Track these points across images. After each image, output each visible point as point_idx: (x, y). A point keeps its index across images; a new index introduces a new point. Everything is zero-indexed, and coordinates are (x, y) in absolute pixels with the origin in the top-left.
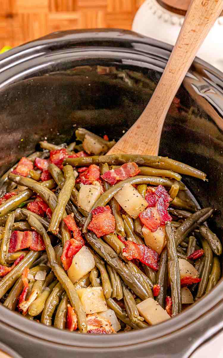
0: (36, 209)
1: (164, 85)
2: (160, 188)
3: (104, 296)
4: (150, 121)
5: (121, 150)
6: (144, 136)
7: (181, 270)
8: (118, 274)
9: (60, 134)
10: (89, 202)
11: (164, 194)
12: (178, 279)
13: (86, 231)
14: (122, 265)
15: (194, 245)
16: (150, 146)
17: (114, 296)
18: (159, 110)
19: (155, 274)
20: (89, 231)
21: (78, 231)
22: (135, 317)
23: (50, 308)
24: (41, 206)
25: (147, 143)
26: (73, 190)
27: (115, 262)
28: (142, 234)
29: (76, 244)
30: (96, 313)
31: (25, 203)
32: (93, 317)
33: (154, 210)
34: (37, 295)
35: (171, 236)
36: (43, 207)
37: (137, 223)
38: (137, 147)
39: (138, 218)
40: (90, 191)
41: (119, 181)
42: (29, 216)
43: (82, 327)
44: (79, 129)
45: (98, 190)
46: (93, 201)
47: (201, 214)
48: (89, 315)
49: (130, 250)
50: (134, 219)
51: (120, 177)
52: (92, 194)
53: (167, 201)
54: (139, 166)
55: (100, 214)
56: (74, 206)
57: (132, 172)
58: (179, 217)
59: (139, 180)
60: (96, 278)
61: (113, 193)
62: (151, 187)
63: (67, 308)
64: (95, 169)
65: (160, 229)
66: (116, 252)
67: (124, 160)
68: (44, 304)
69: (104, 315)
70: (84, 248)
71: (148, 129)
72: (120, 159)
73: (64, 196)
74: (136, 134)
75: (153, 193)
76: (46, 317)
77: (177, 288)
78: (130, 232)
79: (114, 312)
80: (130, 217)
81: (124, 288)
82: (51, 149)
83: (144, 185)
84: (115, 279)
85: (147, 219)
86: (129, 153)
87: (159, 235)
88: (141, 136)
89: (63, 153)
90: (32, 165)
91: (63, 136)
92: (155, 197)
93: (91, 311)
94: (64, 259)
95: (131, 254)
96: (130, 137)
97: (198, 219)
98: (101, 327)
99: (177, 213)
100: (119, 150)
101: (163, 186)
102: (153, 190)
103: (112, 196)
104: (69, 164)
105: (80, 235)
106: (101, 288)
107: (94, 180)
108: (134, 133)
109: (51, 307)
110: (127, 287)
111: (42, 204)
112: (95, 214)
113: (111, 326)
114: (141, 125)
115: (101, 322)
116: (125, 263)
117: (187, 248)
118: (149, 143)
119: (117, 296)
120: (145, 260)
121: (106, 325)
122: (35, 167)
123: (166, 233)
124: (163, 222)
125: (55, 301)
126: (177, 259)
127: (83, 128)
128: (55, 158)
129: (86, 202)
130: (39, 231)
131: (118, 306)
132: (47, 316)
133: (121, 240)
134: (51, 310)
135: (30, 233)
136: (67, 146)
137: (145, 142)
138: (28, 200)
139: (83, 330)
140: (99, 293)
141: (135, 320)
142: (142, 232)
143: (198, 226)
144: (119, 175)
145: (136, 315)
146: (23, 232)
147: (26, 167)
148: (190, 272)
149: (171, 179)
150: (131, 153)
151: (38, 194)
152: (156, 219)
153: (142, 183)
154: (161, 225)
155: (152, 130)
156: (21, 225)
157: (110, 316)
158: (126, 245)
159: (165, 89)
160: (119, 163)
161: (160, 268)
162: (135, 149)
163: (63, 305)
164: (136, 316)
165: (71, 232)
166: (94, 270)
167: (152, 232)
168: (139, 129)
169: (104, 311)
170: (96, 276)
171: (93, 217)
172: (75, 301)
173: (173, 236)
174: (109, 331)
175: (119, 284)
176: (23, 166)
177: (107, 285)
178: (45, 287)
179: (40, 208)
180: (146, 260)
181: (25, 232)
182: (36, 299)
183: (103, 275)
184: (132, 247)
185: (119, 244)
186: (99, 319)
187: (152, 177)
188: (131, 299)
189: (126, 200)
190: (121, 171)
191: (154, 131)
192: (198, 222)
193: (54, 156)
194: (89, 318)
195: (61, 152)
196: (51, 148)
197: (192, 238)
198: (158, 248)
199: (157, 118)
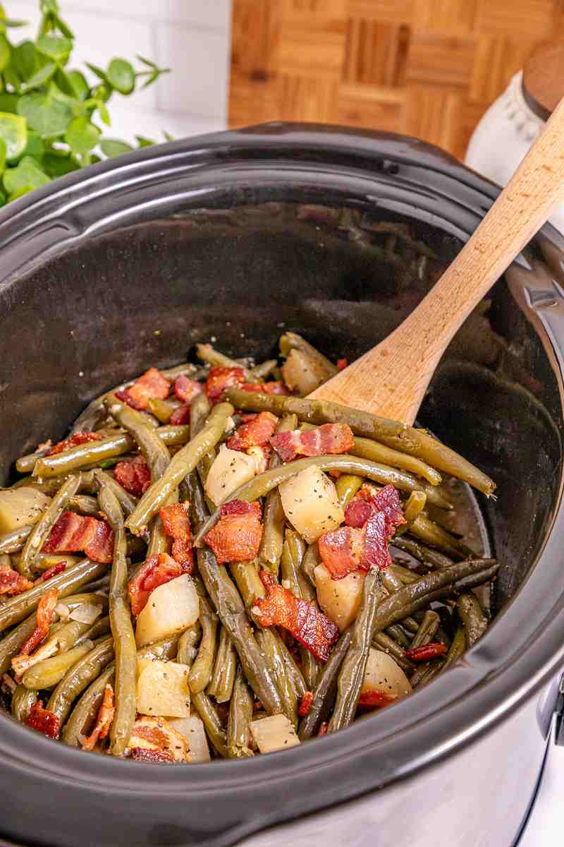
0: (129, 477)
1: (458, 275)
2: (388, 492)
3: (189, 684)
4: (410, 346)
5: (337, 395)
6: (390, 373)
7: (368, 674)
8: (234, 650)
9: (247, 337)
10: (224, 486)
11: (391, 507)
12: (355, 692)
13: (200, 545)
14: (248, 631)
15: (431, 631)
16: (398, 398)
17: (212, 691)
18: (435, 325)
19: (319, 670)
20: (207, 547)
21: (185, 540)
22: (236, 746)
23: (74, 683)
24: (138, 474)
25: (392, 391)
26: (207, 455)
27: (234, 624)
28: (314, 579)
29: (167, 565)
30: (162, 716)
31: (112, 460)
32: (152, 724)
33: (357, 536)
34: (56, 649)
35: (370, 599)
36: (140, 478)
37: (310, 554)
38: (370, 394)
39: (316, 543)
40: (232, 464)
41: (299, 457)
42: (104, 488)
43: (117, 736)
44: (288, 333)
45: (247, 464)
46: (231, 487)
47: (469, 568)
48: (146, 718)
49: (273, 604)
50: (309, 543)
51: (305, 450)
52: (234, 471)
53: (393, 522)
54: (355, 435)
55: (235, 515)
56: (200, 489)
57: (337, 444)
58: (425, 563)
59: (345, 463)
60: (189, 646)
61: (278, 480)
62: (373, 485)
63: (104, 691)
64: (267, 422)
65: (355, 577)
66: (244, 602)
67: (332, 416)
68: (65, 670)
69: (179, 725)
70: (184, 578)
71: (403, 361)
72: (325, 411)
73: (183, 465)
74: (375, 367)
75: (371, 500)
76: (59, 698)
77: (346, 709)
78: (292, 567)
79: (202, 725)
80: (299, 536)
81: (239, 681)
82: (215, 363)
83: (355, 478)
84: (225, 658)
85: (333, 551)
86: (352, 405)
87: (347, 590)
88: (384, 372)
89: (235, 376)
90: (166, 387)
91: (251, 341)
92: (370, 507)
93: (150, 709)
94: (134, 589)
95: (272, 614)
96: (362, 371)
97: (459, 579)
98: (166, 748)
99: (423, 554)
100: (333, 392)
101: (396, 488)
102: (373, 491)
103: (275, 484)
104: (230, 402)
105: (188, 550)
106: (187, 668)
107: (254, 443)
108: (373, 363)
109: (76, 681)
110: (245, 681)
111: (139, 470)
112: (226, 513)
113: (188, 752)
114: (389, 350)
115: (168, 739)
116: (254, 629)
117: (416, 632)
118: (398, 393)
119: (219, 693)
120: (303, 633)
121: (177, 748)
122: (172, 395)
123: (363, 589)
124: (364, 564)
125: (87, 671)
126: (367, 648)
127: (297, 333)
128: (215, 384)
129: (220, 484)
130: (111, 522)
131: (215, 715)
132: (61, 697)
133: (264, 580)
134: (75, 687)
135: (94, 522)
136: (252, 365)
137: (389, 387)
138: (122, 455)
139: (116, 742)
140: (178, 678)
141: (235, 752)
142: (314, 574)
143: (455, 592)
144: (304, 444)
145: (240, 743)
146: (82, 518)
147: (152, 390)
148: (388, 684)
149: (419, 477)
150: (357, 406)
151: (139, 448)
152: (354, 555)
153: (350, 471)
154: (360, 568)
155: (409, 363)
156: (84, 502)
157: (192, 731)
158: (268, 594)
159: (457, 285)
160: (319, 420)
161: (330, 659)
162: (366, 399)
163: (102, 683)
164: (238, 745)
165: (171, 540)
166: (194, 628)
167: (332, 578)
168: (384, 358)
169: (181, 718)
170: (190, 643)
171: (220, 519)
172: (124, 679)
173: (375, 598)
174: (180, 761)
175: (228, 670)
176: (147, 386)
177: (203, 666)
178: (87, 638)
179: (136, 477)
180: (305, 634)
181: (86, 517)
182: (52, 657)
183: (206, 642)
184: (280, 600)
185: (255, 587)
186: (165, 729)
187: (379, 465)
188: (244, 707)
189: (297, 499)
190: (314, 436)
191: (415, 368)
192: (458, 584)
193: (215, 378)
194: (143, 723)
195: (232, 373)
196: (216, 361)
197: (431, 615)
198: (339, 616)
199: (427, 342)
